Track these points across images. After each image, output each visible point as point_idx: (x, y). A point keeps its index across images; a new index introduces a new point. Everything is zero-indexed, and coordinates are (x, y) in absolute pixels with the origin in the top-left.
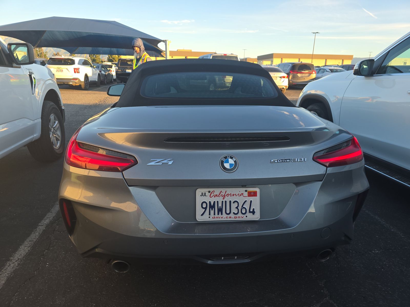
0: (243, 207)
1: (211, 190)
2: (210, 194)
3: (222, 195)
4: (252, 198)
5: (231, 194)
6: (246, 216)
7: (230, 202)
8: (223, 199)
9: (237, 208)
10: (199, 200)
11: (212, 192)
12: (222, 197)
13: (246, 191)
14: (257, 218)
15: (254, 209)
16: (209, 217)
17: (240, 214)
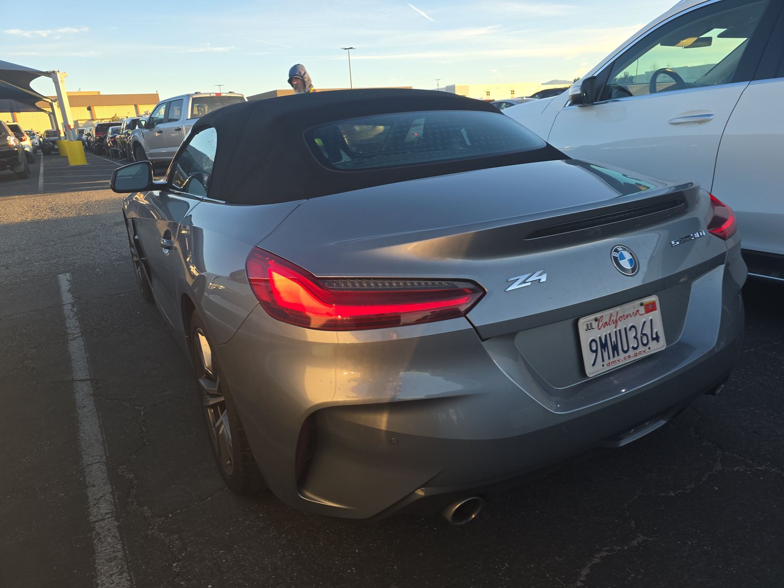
0: (643, 333)
1: (598, 315)
2: (597, 322)
3: (613, 320)
4: (650, 316)
5: (624, 316)
6: (649, 348)
7: (625, 329)
8: (616, 327)
9: (635, 337)
10: (585, 338)
11: (600, 319)
12: (614, 323)
13: (642, 304)
14: (664, 346)
15: (657, 333)
16: (603, 365)
17: (641, 348)
